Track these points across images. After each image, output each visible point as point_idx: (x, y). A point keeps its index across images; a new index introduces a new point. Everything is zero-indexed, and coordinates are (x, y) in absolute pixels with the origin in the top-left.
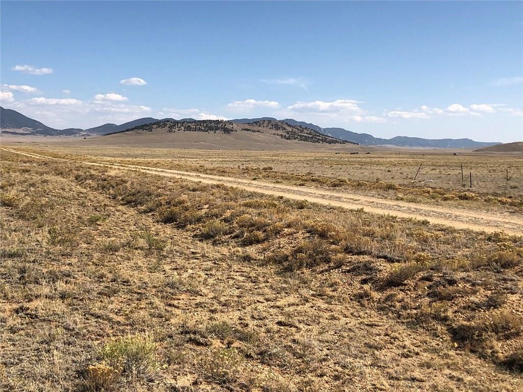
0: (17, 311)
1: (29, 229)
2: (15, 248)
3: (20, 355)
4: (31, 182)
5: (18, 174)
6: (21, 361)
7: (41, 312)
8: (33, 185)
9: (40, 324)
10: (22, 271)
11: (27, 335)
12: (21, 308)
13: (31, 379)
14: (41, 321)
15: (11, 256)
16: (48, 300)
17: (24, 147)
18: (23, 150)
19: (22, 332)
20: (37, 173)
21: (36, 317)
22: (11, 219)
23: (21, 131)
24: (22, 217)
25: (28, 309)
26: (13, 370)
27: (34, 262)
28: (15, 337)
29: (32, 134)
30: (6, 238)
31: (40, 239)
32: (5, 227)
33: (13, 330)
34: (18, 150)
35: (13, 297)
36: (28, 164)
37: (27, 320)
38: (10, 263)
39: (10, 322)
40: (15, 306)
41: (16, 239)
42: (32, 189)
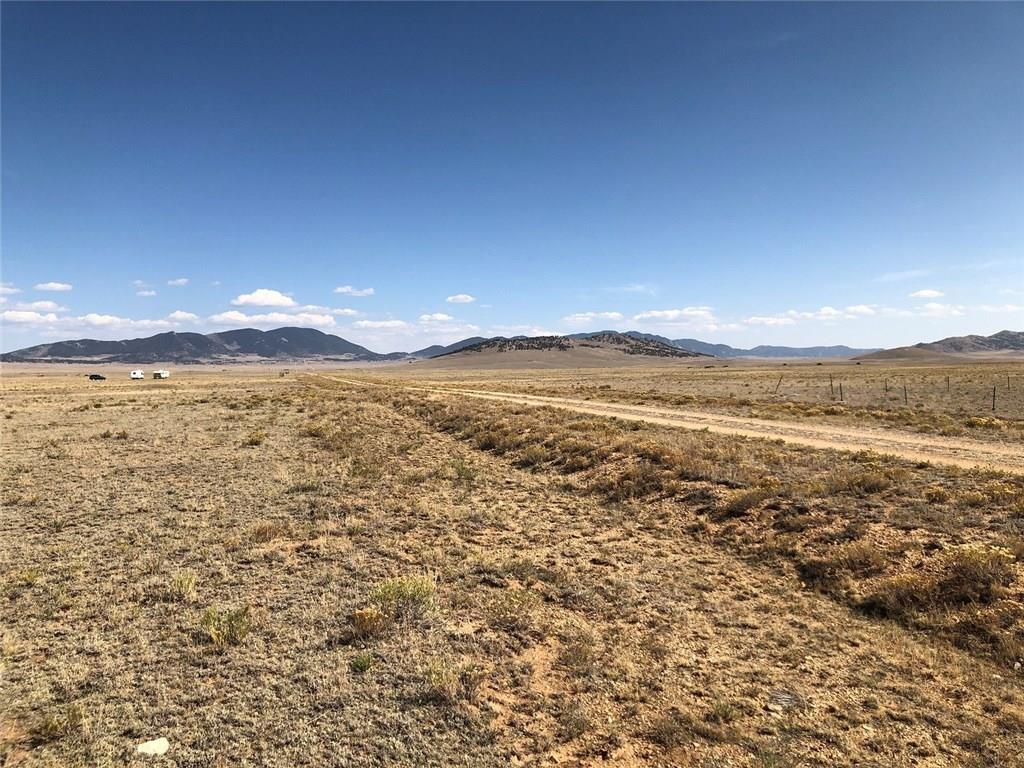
0: (298, 550)
1: (331, 460)
2: (311, 481)
3: (291, 598)
4: (345, 410)
5: (333, 402)
6: (290, 605)
7: (323, 551)
8: (346, 413)
9: (320, 563)
10: (313, 505)
11: (304, 576)
12: (303, 546)
13: (296, 625)
14: (322, 560)
15: (305, 489)
16: (332, 538)
17: (346, 374)
18: (345, 377)
19: (298, 573)
20: (354, 400)
21: (318, 555)
22: (315, 450)
23: (343, 357)
24: (327, 447)
25: (310, 547)
26: (279, 615)
27: (328, 495)
28: (291, 578)
29: (355, 359)
30: (304, 471)
31: (340, 471)
32: (307, 459)
33: (289, 571)
34: (340, 377)
35: (297, 535)
36: (347, 392)
37: (309, 559)
38: (302, 497)
39: (288, 562)
40: (298, 544)
41: (315, 471)
42: (345, 417)
